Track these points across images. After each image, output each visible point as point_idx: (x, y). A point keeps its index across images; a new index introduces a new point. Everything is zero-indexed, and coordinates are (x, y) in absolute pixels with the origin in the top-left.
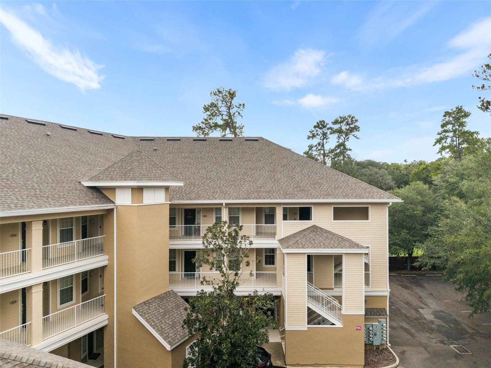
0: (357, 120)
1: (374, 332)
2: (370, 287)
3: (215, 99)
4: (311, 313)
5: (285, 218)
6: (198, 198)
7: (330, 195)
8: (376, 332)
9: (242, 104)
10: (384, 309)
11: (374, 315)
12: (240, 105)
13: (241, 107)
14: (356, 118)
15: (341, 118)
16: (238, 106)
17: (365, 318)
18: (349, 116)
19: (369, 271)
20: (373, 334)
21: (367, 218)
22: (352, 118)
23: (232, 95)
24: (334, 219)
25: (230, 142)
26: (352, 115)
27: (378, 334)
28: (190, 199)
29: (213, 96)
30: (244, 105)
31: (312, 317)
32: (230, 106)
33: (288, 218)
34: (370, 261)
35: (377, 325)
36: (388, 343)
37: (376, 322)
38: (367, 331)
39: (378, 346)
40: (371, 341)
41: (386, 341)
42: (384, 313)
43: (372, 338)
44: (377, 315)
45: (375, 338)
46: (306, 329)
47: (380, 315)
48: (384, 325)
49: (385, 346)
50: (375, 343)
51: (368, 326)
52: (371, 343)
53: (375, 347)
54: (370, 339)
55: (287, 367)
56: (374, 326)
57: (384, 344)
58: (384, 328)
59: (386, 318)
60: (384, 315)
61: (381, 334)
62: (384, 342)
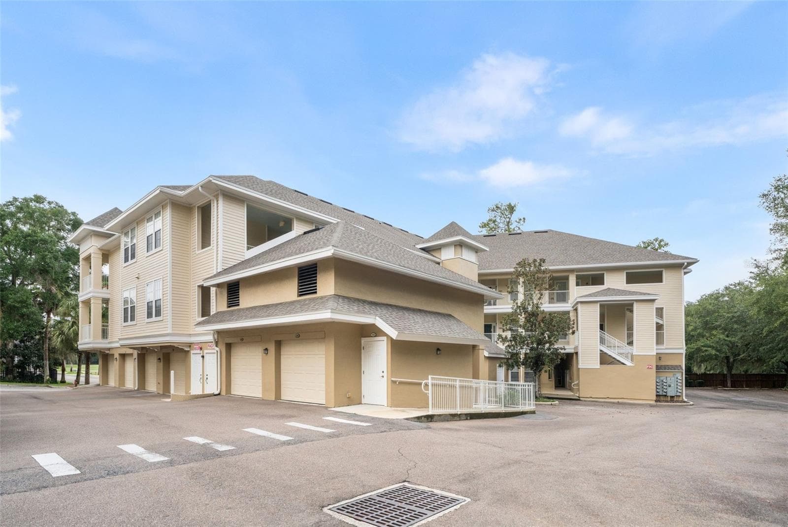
0: (667, 244)
1: (668, 383)
2: (665, 345)
3: (493, 216)
4: (603, 354)
5: (577, 285)
6: (498, 268)
7: (622, 260)
8: (670, 384)
9: (522, 219)
10: (680, 366)
11: (668, 369)
12: (520, 220)
13: (522, 222)
14: (666, 240)
15: (644, 243)
16: (518, 221)
17: (656, 372)
18: (656, 240)
19: (663, 330)
20: (668, 386)
21: (661, 281)
22: (661, 241)
23: (511, 209)
24: (627, 283)
25: (520, 235)
26: (660, 238)
27: (672, 385)
28: (491, 269)
29: (491, 213)
30: (524, 219)
31: (605, 359)
32: (509, 222)
33: (580, 283)
34: (665, 321)
35: (672, 378)
36: (684, 398)
37: (671, 375)
38: (661, 383)
39: (672, 397)
40: (665, 392)
41: (682, 393)
42: (679, 368)
43: (666, 389)
44: (671, 369)
45: (669, 389)
46: (599, 367)
47: (675, 370)
48: (679, 378)
49: (681, 399)
50: (669, 394)
51: (662, 378)
52: (665, 394)
53: (669, 397)
54: (664, 390)
55: (581, 399)
56: (668, 379)
57: (679, 396)
58: (679, 381)
59: (681, 373)
60: (679, 370)
61: (676, 386)
62: (679, 394)
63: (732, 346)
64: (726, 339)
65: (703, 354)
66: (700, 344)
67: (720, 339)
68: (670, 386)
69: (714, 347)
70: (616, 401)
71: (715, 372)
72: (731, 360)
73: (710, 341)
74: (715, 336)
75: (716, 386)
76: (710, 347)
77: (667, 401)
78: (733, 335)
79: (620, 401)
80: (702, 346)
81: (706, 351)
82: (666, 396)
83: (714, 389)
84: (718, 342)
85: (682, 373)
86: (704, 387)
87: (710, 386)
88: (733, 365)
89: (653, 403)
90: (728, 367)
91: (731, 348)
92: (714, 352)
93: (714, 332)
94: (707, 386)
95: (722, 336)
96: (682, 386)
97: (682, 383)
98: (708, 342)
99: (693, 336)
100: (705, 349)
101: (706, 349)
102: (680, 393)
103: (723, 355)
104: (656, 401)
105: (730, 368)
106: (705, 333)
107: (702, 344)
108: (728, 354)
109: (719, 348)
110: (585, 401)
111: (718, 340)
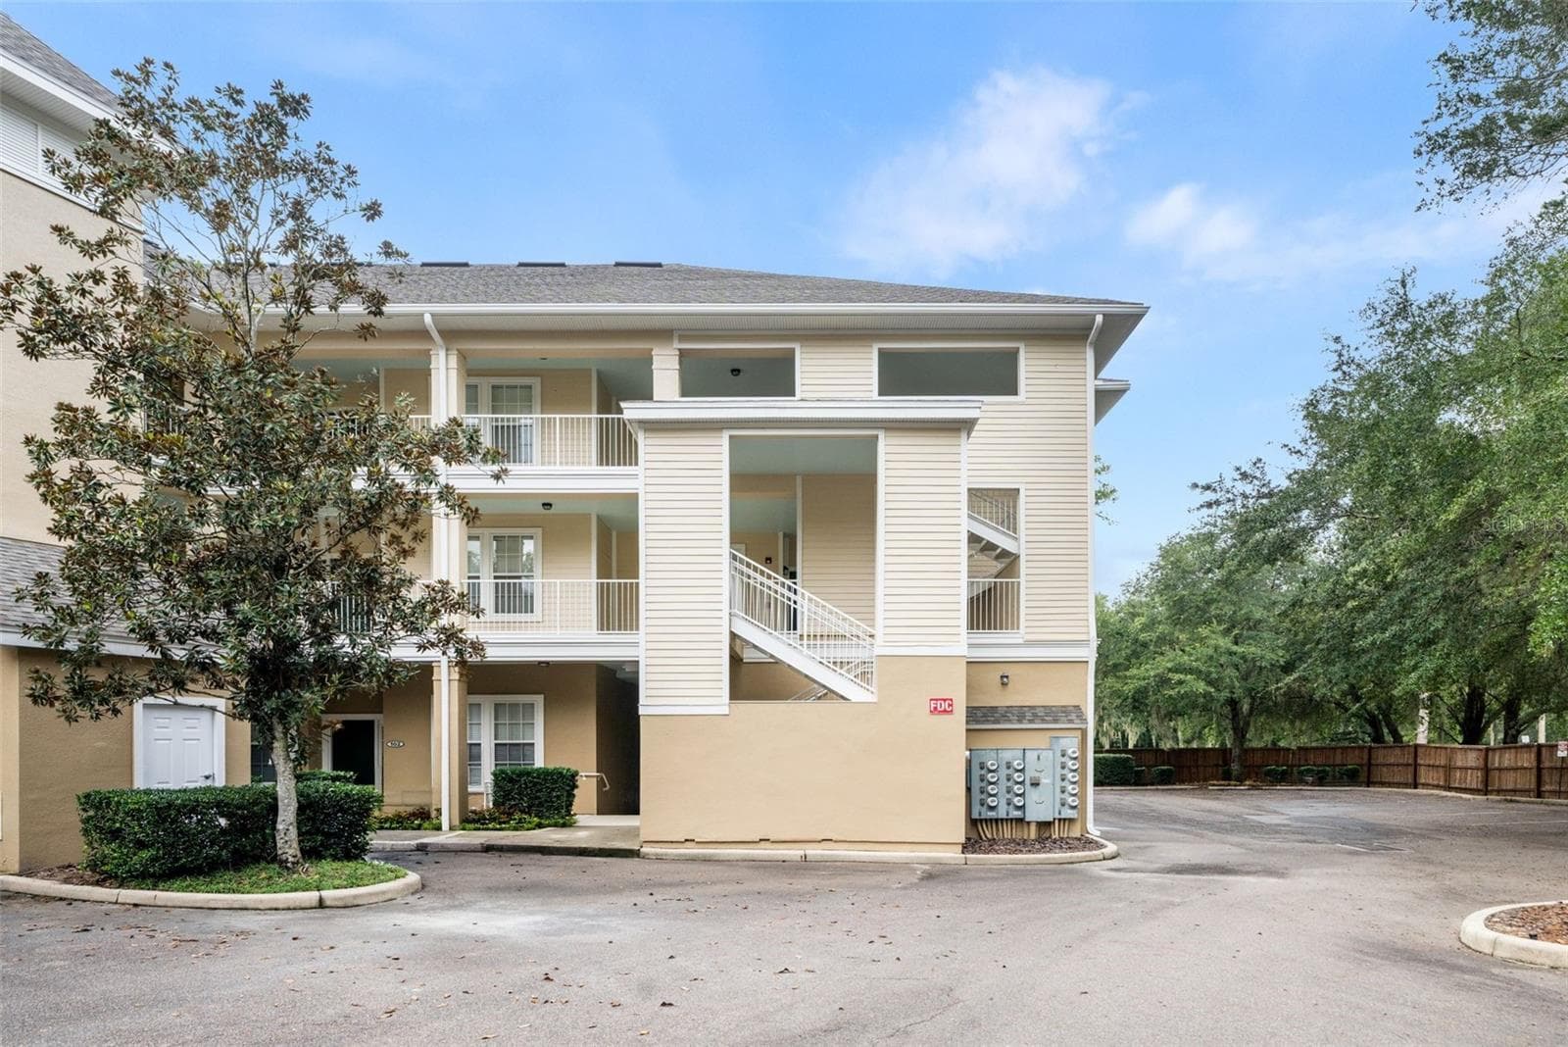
1: (1030, 773)
2: (1022, 629)
8: (1037, 775)
10: (1077, 707)
11: (1032, 721)
19: (1019, 577)
20: (1028, 782)
21: (1013, 390)
24: (881, 391)
27: (1044, 781)
34: (1023, 539)
35: (1044, 754)
36: (1090, 826)
37: (1040, 740)
38: (1003, 772)
39: (1045, 826)
40: (1018, 808)
41: (1081, 808)
42: (1073, 717)
43: (1022, 795)
44: (1043, 721)
45: (1033, 795)
46: (725, 710)
47: (1056, 721)
48: (1070, 752)
49: (1076, 832)
50: (1035, 814)
51: (1007, 756)
52: (1017, 814)
53: (1033, 828)
54: (1016, 800)
55: (645, 850)
56: (1031, 756)
57: (1071, 820)
58: (1070, 763)
59: (1079, 733)
60: (1071, 721)
61: (1059, 784)
62: (1068, 813)
63: (1249, 669)
64: (1235, 648)
65: (1172, 692)
66: (1164, 663)
67: (1216, 649)
68: (1035, 784)
69: (1200, 672)
70: (793, 853)
71: (1201, 746)
72: (1246, 708)
73: (1190, 655)
74: (1202, 640)
75: (1205, 780)
76: (1190, 671)
77: (1020, 845)
78: (1250, 638)
79: (814, 852)
80: (1170, 670)
81: (1181, 682)
82: (1020, 821)
83: (1201, 788)
84: (1211, 658)
85: (1084, 732)
86: (1174, 784)
87: (1191, 781)
88: (1248, 724)
89: (953, 855)
90: (1235, 729)
91: (1245, 678)
92: (1201, 687)
93: (1203, 631)
94: (1182, 782)
95: (1225, 643)
96: (1082, 783)
97: (1082, 771)
98: (1186, 658)
99: (1145, 645)
100: (1177, 677)
101: (1182, 676)
102: (1074, 808)
103: (1226, 694)
104: (970, 845)
105: (1240, 734)
106: (1177, 634)
107: (1169, 665)
108: (1239, 693)
109: (1214, 675)
110: (659, 858)
111: (1211, 651)
